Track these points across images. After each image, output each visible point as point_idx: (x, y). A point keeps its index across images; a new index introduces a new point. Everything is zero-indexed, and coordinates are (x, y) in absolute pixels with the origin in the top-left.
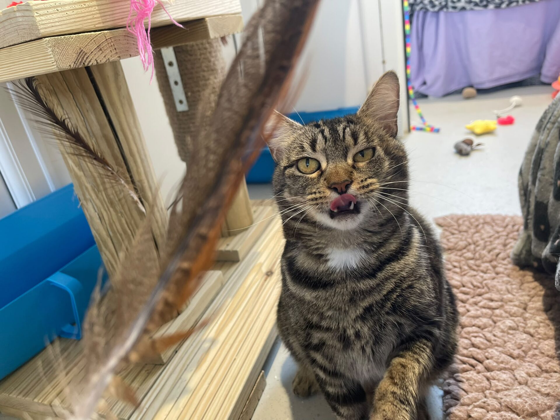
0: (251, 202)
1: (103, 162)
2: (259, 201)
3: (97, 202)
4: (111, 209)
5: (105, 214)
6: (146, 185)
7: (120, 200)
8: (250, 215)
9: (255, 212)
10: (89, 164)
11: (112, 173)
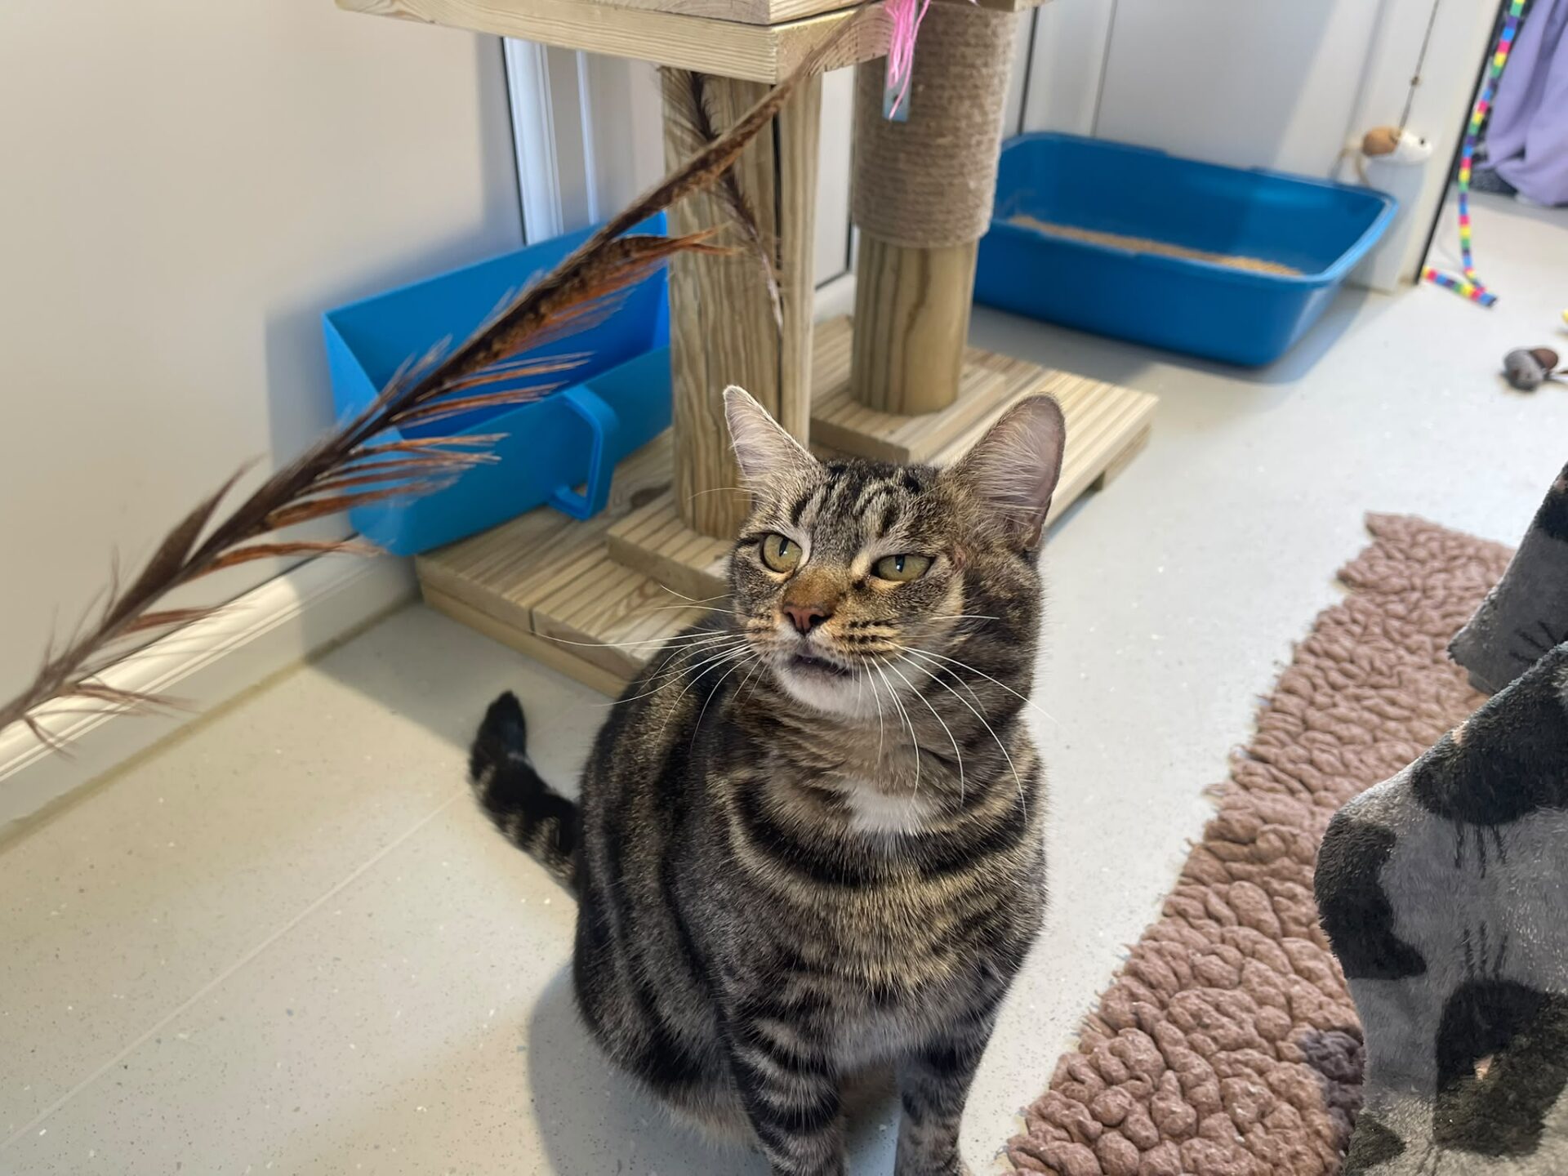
0: (966, 349)
1: (745, 215)
2: (980, 353)
3: (706, 282)
4: (726, 303)
5: (711, 308)
6: (798, 274)
7: (746, 290)
8: (955, 380)
9: (966, 376)
10: (715, 208)
11: (753, 239)
